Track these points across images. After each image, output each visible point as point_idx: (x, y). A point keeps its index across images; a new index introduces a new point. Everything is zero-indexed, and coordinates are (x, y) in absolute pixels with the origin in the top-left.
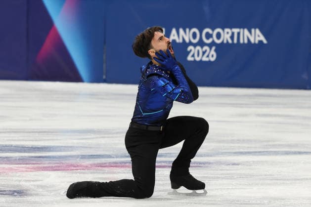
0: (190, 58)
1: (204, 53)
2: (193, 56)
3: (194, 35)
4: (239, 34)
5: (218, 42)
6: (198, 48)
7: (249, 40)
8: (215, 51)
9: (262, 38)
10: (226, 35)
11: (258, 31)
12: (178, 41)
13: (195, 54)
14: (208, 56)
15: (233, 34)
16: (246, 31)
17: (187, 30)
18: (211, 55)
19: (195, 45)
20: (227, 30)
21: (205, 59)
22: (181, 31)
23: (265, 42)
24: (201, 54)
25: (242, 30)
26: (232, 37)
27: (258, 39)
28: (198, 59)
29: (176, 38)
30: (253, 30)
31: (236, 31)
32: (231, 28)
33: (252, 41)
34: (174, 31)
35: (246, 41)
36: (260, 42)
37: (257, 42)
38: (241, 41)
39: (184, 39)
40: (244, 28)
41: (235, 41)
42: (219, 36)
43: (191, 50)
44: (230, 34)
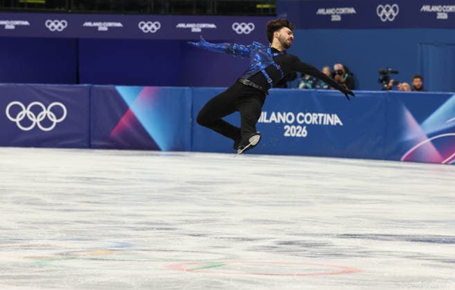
0: (286, 134)
1: (297, 131)
2: (289, 133)
3: (290, 118)
4: (323, 118)
5: (308, 123)
6: (293, 127)
7: (329, 122)
8: (307, 129)
9: (339, 121)
10: (314, 118)
11: (336, 116)
12: (276, 121)
13: (290, 132)
14: (301, 133)
15: (318, 117)
16: (328, 115)
17: (284, 114)
18: (303, 133)
19: (290, 125)
20: (314, 114)
21: (298, 135)
22: (279, 114)
23: (341, 124)
24: (295, 131)
25: (325, 115)
26: (318, 120)
27: (336, 122)
28: (293, 135)
29: (275, 119)
30: (333, 115)
31: (321, 115)
32: (317, 113)
33: (332, 124)
34: (273, 114)
35: (328, 123)
36: (338, 124)
37: (335, 124)
38: (324, 123)
39: (281, 121)
40: (327, 113)
41: (320, 123)
42: (308, 118)
43: (287, 129)
44: (316, 118)
